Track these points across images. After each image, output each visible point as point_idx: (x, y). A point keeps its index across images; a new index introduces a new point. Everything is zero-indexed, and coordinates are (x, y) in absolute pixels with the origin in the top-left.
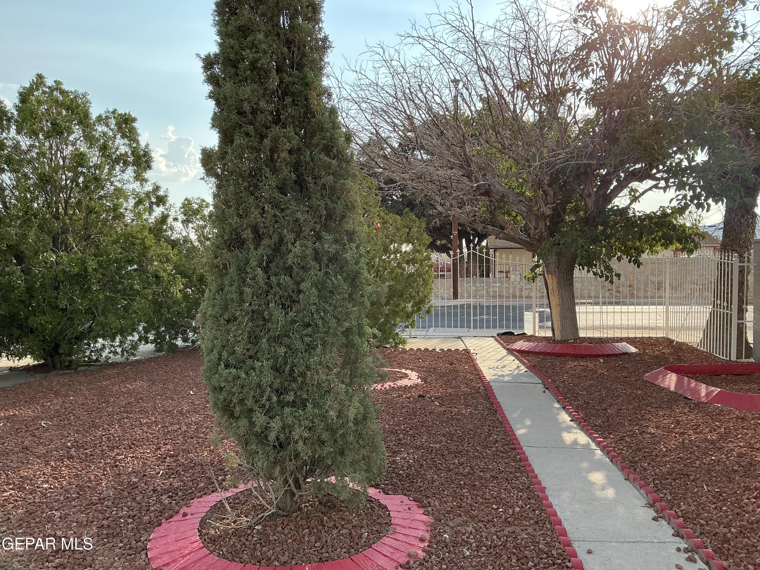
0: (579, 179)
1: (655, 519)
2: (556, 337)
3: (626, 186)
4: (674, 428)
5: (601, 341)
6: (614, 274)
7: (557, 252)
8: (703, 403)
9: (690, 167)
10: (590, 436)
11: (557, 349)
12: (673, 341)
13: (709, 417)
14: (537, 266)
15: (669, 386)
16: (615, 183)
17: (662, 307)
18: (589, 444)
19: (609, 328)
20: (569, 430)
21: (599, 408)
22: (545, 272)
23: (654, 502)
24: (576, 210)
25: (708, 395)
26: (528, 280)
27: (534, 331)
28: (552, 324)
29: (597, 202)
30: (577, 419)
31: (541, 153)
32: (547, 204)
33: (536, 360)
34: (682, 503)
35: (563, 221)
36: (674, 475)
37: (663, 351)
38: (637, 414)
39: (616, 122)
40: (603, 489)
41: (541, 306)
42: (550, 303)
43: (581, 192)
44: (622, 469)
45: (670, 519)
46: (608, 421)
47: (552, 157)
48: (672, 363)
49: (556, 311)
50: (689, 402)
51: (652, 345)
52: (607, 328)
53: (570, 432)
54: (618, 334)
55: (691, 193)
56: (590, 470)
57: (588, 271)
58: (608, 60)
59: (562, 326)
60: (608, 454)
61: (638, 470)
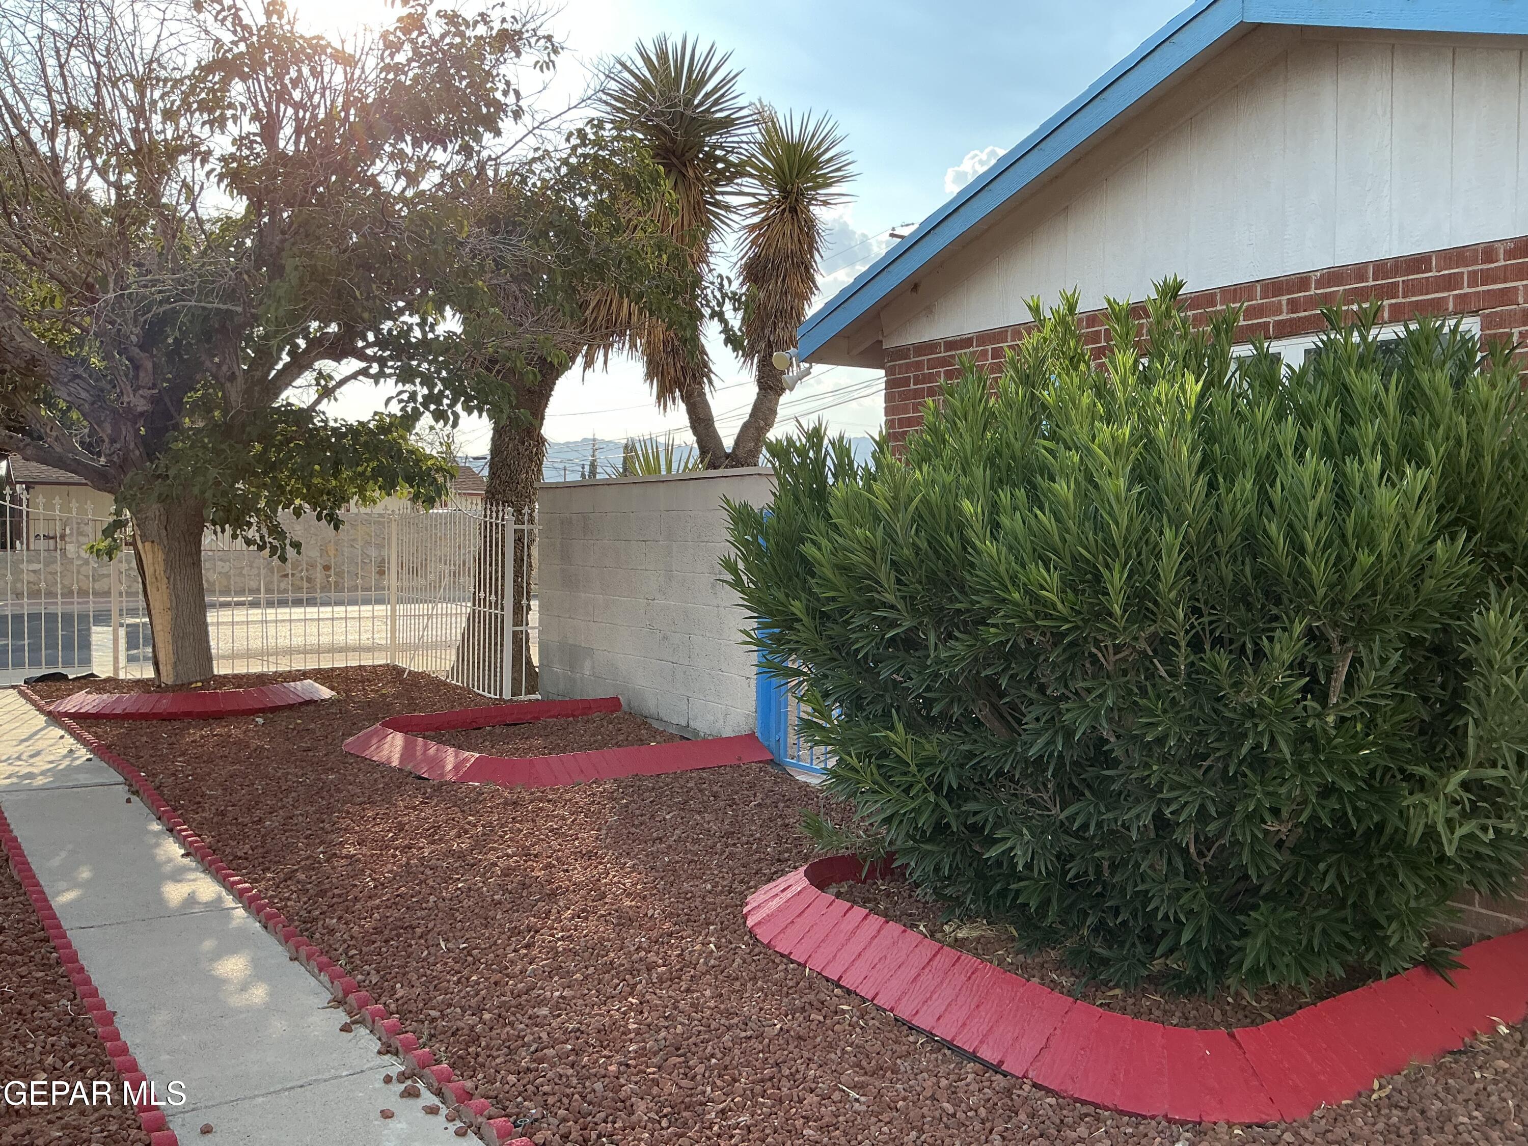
0: (209, 340)
1: (346, 1028)
2: (164, 679)
3: (309, 366)
4: (393, 839)
5: (261, 679)
6: (287, 542)
7: (160, 495)
8: (447, 783)
9: (424, 341)
10: (223, 881)
11: (165, 704)
12: (404, 670)
13: (456, 809)
14: (119, 524)
15: (389, 758)
16: (286, 358)
17: (383, 607)
18: (219, 899)
19: (278, 652)
20: (178, 878)
21: (246, 820)
22: (138, 538)
23: (346, 994)
24: (205, 406)
25: (457, 768)
26: (98, 556)
27: (116, 669)
28: (154, 651)
29: (248, 392)
30: (197, 849)
31: (121, 276)
32: (139, 388)
33: (112, 732)
34: (398, 986)
35: (177, 427)
36: (386, 932)
37: (384, 691)
38: (323, 822)
39: (283, 233)
40: (244, 987)
41: (133, 612)
42: (148, 605)
43: (214, 370)
44: (286, 939)
45: (373, 1022)
46: (264, 843)
47: (146, 286)
48: (399, 712)
49: (162, 623)
50: (424, 784)
51: (363, 682)
52: (276, 654)
53: (180, 881)
54: (298, 664)
55: (425, 391)
56: (218, 955)
57: (234, 537)
58: (268, 105)
59: (176, 653)
60: (258, 913)
61: (317, 935)
